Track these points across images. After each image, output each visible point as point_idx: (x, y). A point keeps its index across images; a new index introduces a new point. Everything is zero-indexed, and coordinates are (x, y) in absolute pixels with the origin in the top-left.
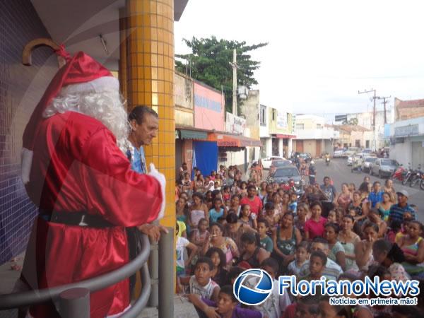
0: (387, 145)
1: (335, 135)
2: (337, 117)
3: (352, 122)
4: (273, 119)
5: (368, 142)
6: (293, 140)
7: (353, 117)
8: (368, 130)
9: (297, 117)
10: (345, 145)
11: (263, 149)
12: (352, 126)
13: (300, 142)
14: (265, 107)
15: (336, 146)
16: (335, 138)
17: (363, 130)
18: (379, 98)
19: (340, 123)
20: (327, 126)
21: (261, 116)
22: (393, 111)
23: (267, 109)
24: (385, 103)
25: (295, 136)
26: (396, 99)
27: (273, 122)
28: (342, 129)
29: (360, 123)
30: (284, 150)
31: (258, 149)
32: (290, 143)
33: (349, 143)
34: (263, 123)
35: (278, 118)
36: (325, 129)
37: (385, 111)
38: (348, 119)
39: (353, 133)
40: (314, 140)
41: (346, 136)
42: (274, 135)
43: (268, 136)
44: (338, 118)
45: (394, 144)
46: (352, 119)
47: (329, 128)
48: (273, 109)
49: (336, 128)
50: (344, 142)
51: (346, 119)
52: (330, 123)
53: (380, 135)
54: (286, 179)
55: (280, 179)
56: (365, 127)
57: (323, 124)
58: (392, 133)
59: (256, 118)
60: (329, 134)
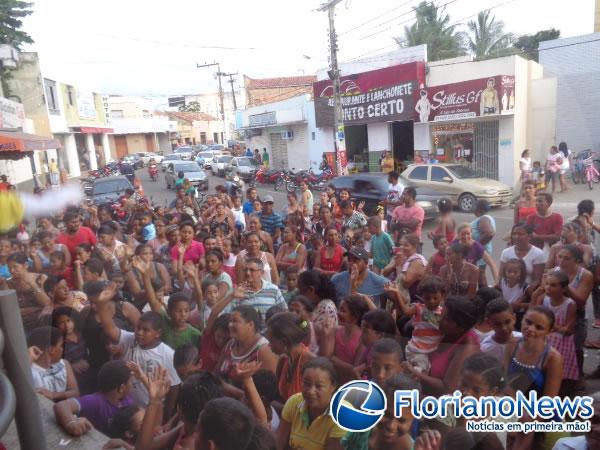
0: (242, 139)
1: (171, 126)
2: (170, 100)
3: (192, 107)
4: (71, 103)
5: (216, 135)
6: (109, 136)
7: (193, 100)
8: (214, 119)
9: (111, 100)
10: (187, 140)
11: (61, 153)
12: (192, 113)
13: (120, 139)
14: (54, 82)
15: (175, 142)
16: (171, 130)
17: (208, 119)
18: (224, 75)
19: (175, 109)
20: (158, 113)
21: (48, 97)
22: (243, 93)
23: (57, 84)
24: (232, 81)
25: (111, 130)
26: (245, 76)
27: (71, 107)
28: (180, 118)
29: (203, 109)
30: (97, 152)
31: (52, 154)
32: (106, 141)
33: (192, 137)
34: (54, 109)
35: (79, 101)
36: (156, 117)
37: (233, 92)
38: (187, 103)
39: (195, 123)
40: (142, 134)
41: (187, 128)
42: (75, 129)
43: (67, 131)
44: (173, 102)
45: (249, 137)
46: (191, 103)
47: (162, 117)
48: (69, 87)
49: (171, 116)
50: (185, 136)
51: (184, 102)
52: (161, 109)
53: (232, 126)
54: (115, 196)
55: (103, 197)
56: (210, 113)
57: (151, 110)
58: (246, 123)
59: (39, 102)
60: (162, 125)
